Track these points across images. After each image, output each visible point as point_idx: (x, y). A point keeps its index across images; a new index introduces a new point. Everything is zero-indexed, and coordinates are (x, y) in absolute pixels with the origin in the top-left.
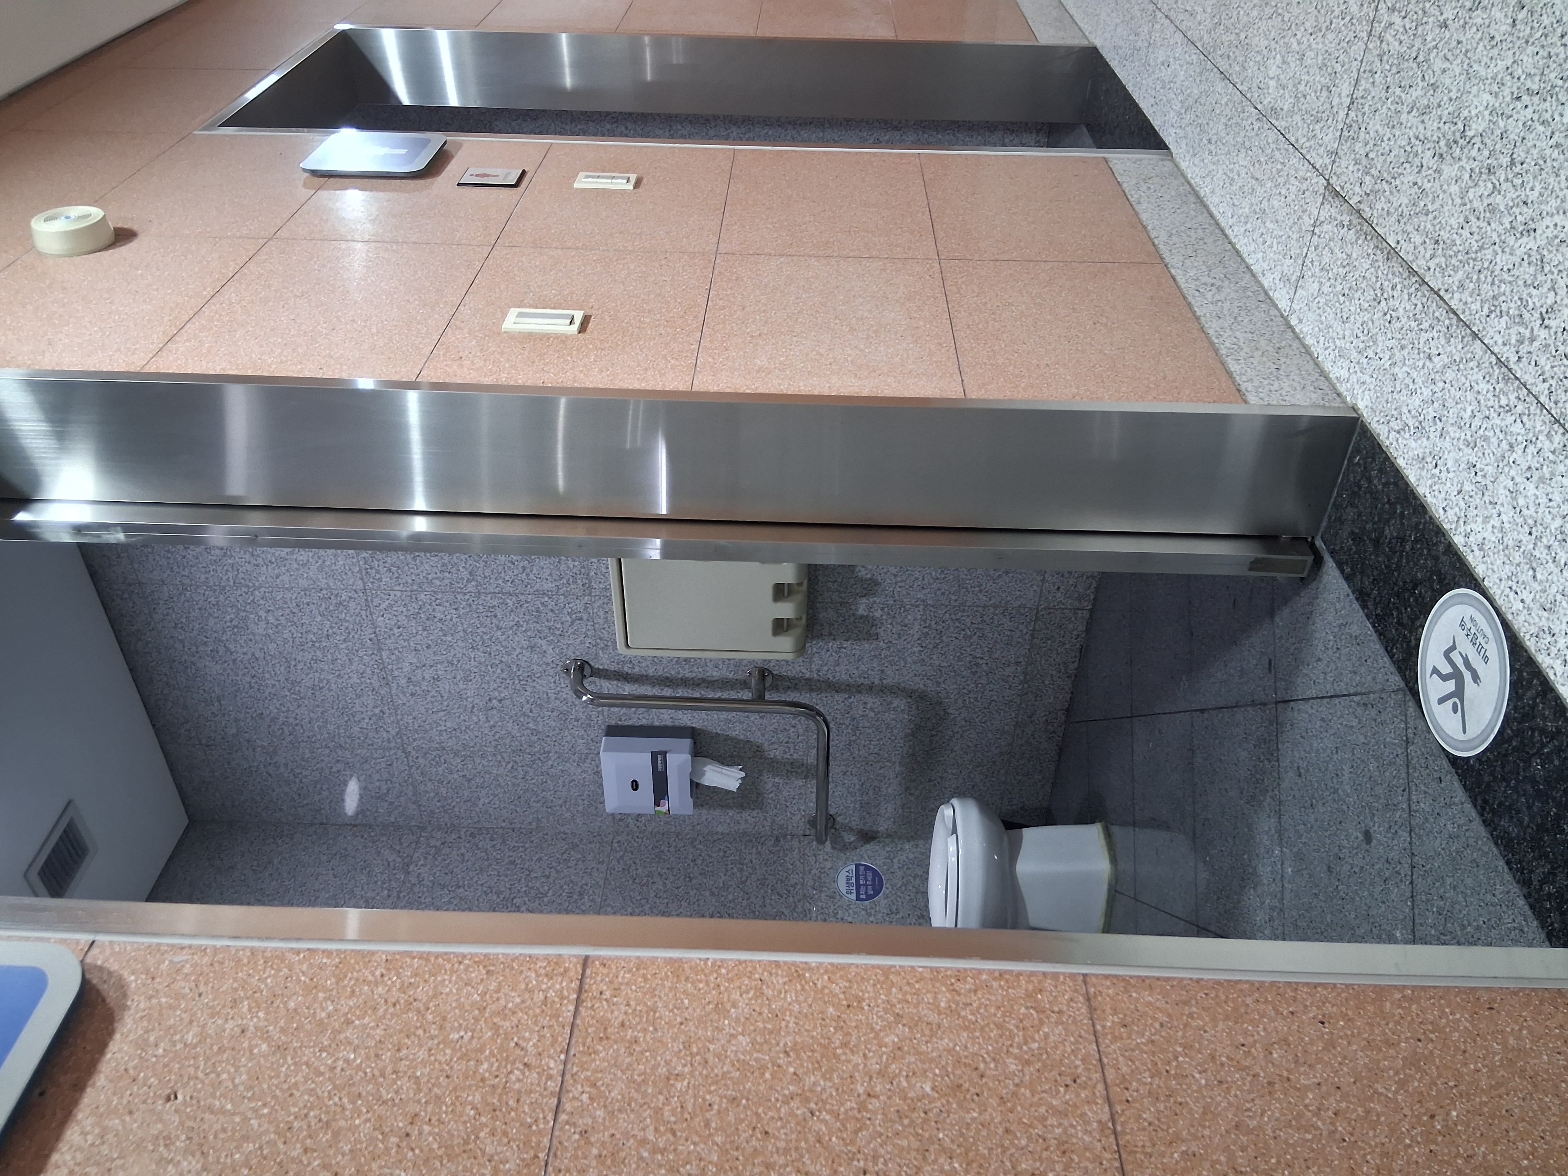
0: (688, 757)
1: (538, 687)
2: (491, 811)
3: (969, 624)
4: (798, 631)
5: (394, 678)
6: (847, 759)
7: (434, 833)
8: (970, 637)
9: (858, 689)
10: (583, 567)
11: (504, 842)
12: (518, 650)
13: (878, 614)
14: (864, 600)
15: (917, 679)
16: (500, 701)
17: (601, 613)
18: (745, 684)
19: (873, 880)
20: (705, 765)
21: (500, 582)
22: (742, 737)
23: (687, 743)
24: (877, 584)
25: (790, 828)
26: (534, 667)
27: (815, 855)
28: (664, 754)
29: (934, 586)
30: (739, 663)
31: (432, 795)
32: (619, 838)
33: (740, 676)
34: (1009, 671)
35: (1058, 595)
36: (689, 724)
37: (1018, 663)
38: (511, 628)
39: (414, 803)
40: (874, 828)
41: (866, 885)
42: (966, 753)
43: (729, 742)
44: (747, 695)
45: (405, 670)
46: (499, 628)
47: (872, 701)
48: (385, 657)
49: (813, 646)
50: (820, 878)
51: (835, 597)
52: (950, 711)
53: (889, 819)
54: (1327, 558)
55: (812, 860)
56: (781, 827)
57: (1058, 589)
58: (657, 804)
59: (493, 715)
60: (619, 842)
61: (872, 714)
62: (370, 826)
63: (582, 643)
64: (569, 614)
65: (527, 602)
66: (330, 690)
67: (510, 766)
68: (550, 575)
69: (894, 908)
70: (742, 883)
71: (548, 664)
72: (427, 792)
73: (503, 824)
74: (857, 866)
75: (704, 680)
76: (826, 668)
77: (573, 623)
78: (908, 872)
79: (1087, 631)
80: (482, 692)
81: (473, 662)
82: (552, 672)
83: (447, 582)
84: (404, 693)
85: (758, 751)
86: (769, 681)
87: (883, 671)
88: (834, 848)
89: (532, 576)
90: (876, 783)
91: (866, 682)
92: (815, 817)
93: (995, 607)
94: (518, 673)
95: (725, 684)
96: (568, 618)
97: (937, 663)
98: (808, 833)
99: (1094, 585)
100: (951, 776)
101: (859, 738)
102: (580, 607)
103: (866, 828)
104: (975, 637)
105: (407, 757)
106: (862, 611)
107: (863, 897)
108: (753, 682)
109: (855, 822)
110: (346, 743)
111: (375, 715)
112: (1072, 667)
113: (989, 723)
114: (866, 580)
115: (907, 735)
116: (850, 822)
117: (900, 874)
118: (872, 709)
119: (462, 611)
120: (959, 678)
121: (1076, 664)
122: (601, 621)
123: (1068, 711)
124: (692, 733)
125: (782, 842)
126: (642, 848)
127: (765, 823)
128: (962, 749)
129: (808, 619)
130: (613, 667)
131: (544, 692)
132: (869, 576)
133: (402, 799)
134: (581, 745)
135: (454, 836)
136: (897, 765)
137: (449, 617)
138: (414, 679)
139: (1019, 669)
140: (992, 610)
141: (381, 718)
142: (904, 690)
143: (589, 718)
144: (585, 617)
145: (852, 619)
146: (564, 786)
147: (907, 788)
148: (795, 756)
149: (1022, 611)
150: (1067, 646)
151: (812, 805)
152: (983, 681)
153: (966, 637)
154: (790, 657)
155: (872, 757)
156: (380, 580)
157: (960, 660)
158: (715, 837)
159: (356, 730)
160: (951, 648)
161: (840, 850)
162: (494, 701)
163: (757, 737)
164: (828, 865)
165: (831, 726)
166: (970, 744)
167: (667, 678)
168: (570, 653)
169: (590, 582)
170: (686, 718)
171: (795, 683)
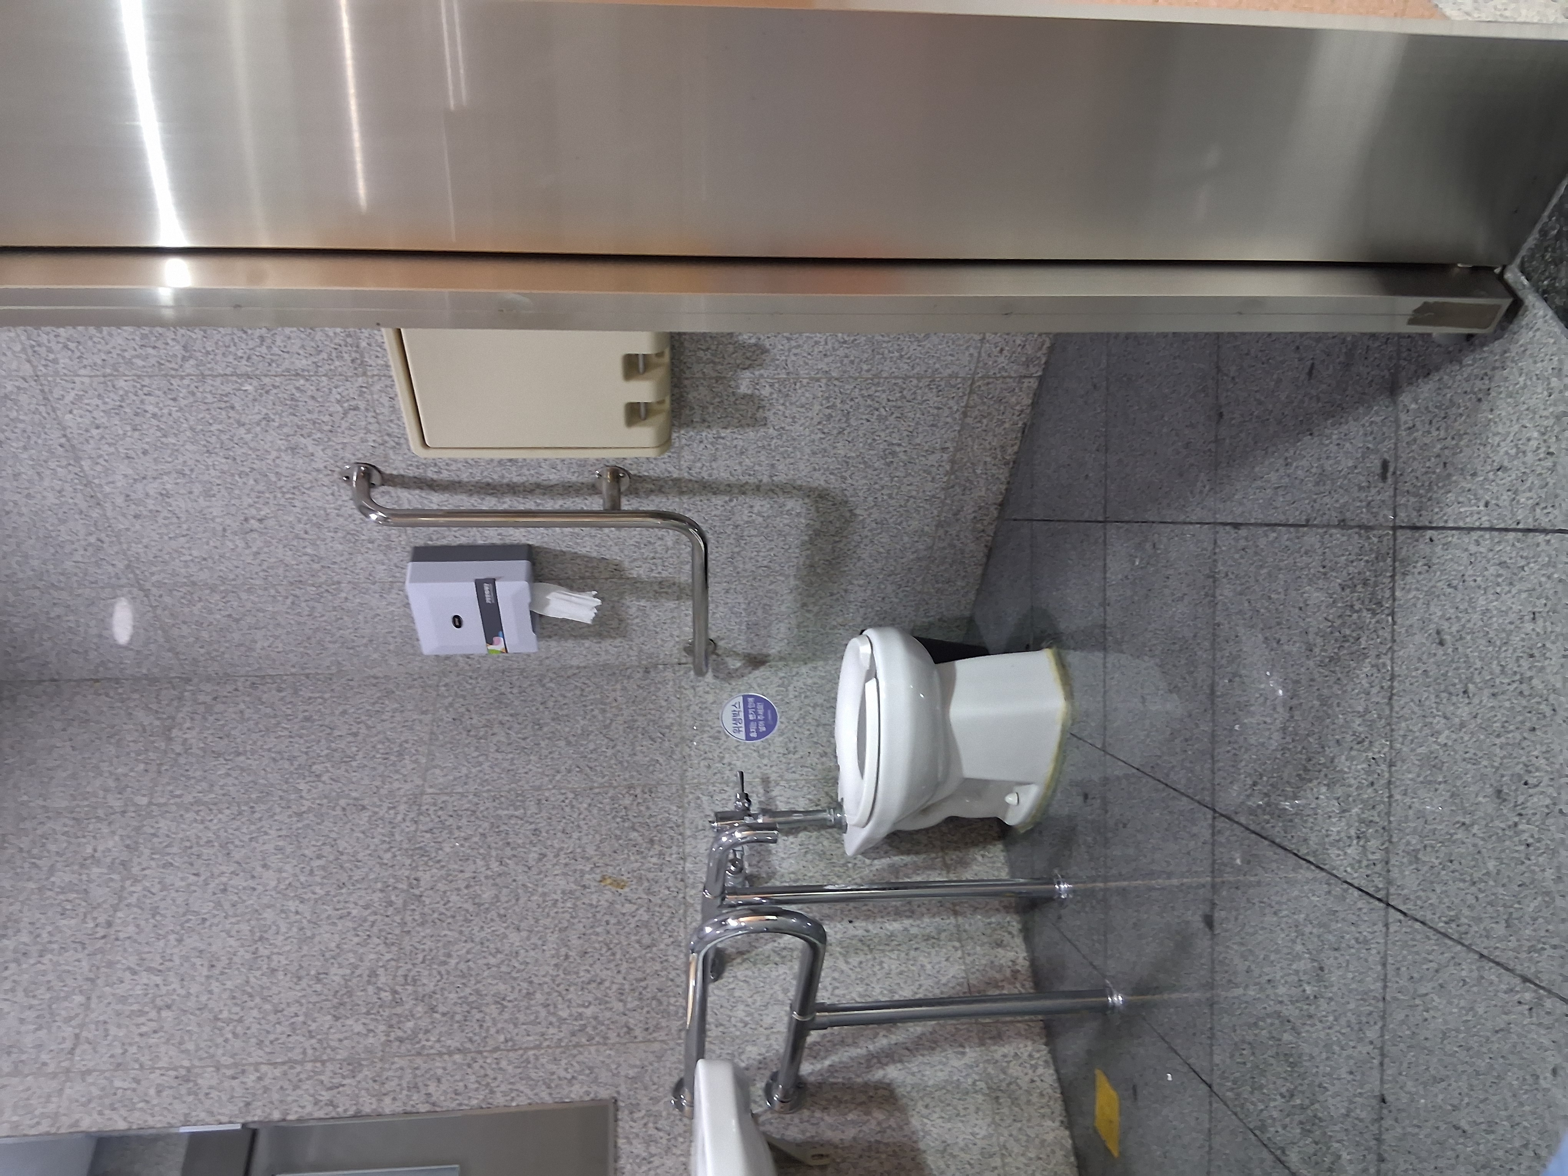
0: (525, 584)
1: (311, 501)
2: (273, 655)
3: (884, 403)
4: (660, 419)
5: (106, 496)
6: (730, 575)
7: (202, 687)
8: (886, 418)
9: (742, 489)
10: (349, 335)
11: (296, 692)
12: (274, 454)
13: (766, 392)
14: (747, 374)
15: (817, 474)
16: (260, 521)
17: (385, 400)
18: (593, 489)
19: (765, 714)
20: (548, 592)
21: (230, 359)
22: (594, 554)
23: (522, 566)
24: (765, 351)
25: (662, 656)
26: (301, 475)
27: (693, 688)
28: (492, 581)
29: (841, 352)
30: (583, 464)
31: (191, 640)
32: (447, 680)
33: (587, 478)
34: (933, 459)
35: (1001, 359)
36: (524, 541)
37: (944, 449)
38: (258, 424)
39: (169, 650)
40: (765, 651)
41: (757, 721)
42: (876, 561)
43: (578, 561)
44: (596, 503)
45: (119, 484)
46: (241, 424)
47: (760, 504)
48: (86, 468)
49: (681, 437)
50: (700, 715)
51: (708, 370)
52: (857, 512)
53: (782, 640)
54: (1531, 299)
55: (689, 693)
56: (650, 656)
57: (1002, 350)
58: (490, 641)
59: (254, 539)
60: (446, 685)
61: (760, 519)
62: (117, 681)
63: (363, 441)
64: (338, 402)
65: (274, 387)
66: (21, 515)
67: (289, 601)
68: (303, 347)
69: (791, 746)
70: (606, 727)
71: (318, 471)
72: (183, 637)
73: (293, 670)
74: (745, 698)
75: (538, 485)
76: (699, 465)
77: (345, 413)
78: (807, 701)
79: (1034, 405)
80: (233, 510)
81: (212, 472)
82: (326, 481)
83: (153, 361)
84: (124, 515)
85: (617, 570)
86: (625, 483)
87: (773, 466)
88: (716, 677)
89: (275, 350)
90: (766, 601)
91: (752, 480)
92: (692, 644)
93: (919, 378)
94: (280, 484)
95: (568, 489)
96: (339, 409)
97: (842, 453)
98: (684, 660)
99: (1048, 344)
100: (857, 588)
101: (744, 549)
102: (353, 392)
103: (754, 652)
104: (892, 419)
105: (146, 596)
106: (744, 388)
107: (754, 735)
108: (604, 486)
109: (742, 645)
110: (60, 582)
111: (90, 544)
112: (1010, 451)
113: (904, 524)
114: (750, 346)
115: (803, 543)
116: (735, 646)
117: (796, 704)
118: (759, 514)
119: (183, 403)
120: (870, 471)
121: (1016, 448)
122: (386, 411)
123: (1002, 505)
124: (530, 553)
125: (653, 674)
126: (477, 691)
127: (631, 653)
128: (871, 556)
129: (673, 401)
130: (411, 472)
131: (320, 508)
132: (753, 341)
133: (152, 647)
134: (381, 572)
135: (230, 688)
136: (792, 578)
137: (165, 411)
138: (133, 496)
139: (945, 456)
140: (915, 382)
141: (99, 549)
142: (800, 489)
143: (388, 538)
144: (362, 405)
145: (732, 399)
146: (366, 622)
147: (804, 605)
148: (665, 574)
149: (953, 382)
150: (1007, 425)
151: (689, 630)
152: (901, 473)
153: (880, 419)
154: (651, 453)
155: (760, 571)
156: (55, 361)
157: (871, 448)
158: (570, 673)
159: (69, 565)
160: (861, 433)
161: (723, 679)
162: (252, 521)
163: (613, 554)
164: (710, 698)
165: (709, 536)
166: (881, 550)
167: (488, 484)
168: (348, 455)
169: (362, 356)
170: (518, 536)
171: (659, 486)
